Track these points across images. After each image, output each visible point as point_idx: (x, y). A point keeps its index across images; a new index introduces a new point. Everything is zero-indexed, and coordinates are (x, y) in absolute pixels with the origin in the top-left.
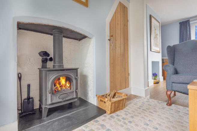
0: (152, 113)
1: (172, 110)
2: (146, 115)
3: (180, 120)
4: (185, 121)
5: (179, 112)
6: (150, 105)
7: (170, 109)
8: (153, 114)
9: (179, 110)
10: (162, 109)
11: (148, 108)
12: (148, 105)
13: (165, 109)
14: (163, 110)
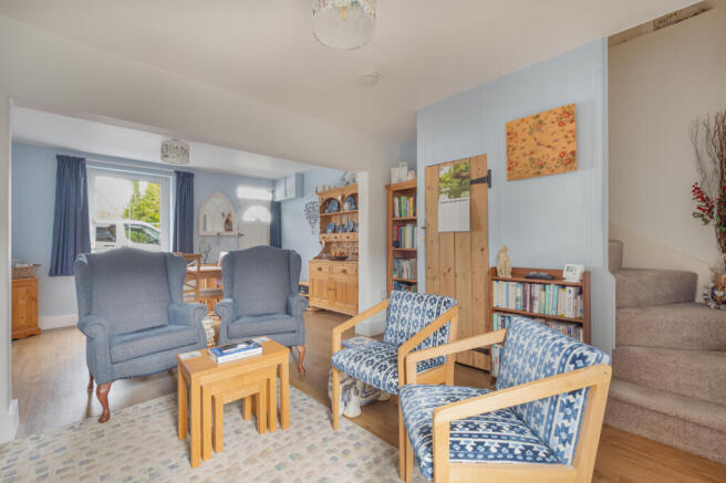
0: (87, 461)
1: (118, 425)
2: (82, 475)
3: (148, 435)
4: (154, 432)
5: (133, 421)
6: (64, 448)
7: (114, 427)
8: (93, 460)
9: (130, 418)
10: (98, 437)
11: (64, 459)
12: (57, 451)
13: (106, 433)
14: (103, 439)
